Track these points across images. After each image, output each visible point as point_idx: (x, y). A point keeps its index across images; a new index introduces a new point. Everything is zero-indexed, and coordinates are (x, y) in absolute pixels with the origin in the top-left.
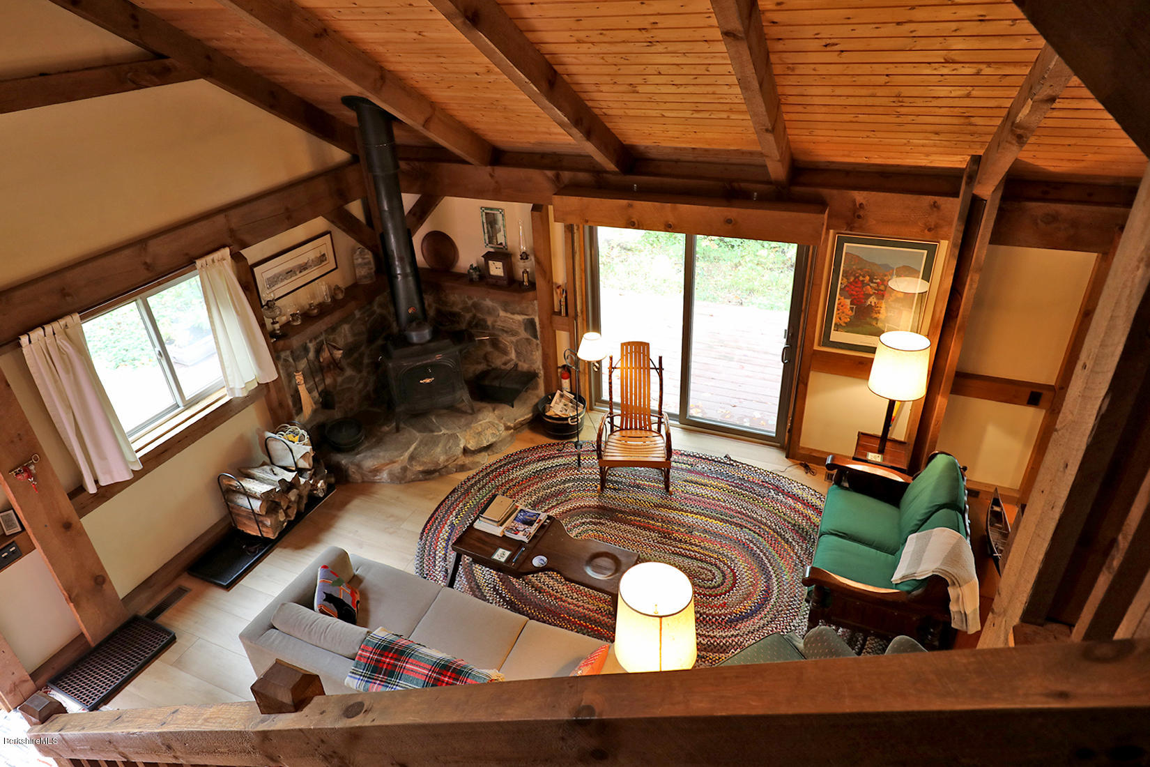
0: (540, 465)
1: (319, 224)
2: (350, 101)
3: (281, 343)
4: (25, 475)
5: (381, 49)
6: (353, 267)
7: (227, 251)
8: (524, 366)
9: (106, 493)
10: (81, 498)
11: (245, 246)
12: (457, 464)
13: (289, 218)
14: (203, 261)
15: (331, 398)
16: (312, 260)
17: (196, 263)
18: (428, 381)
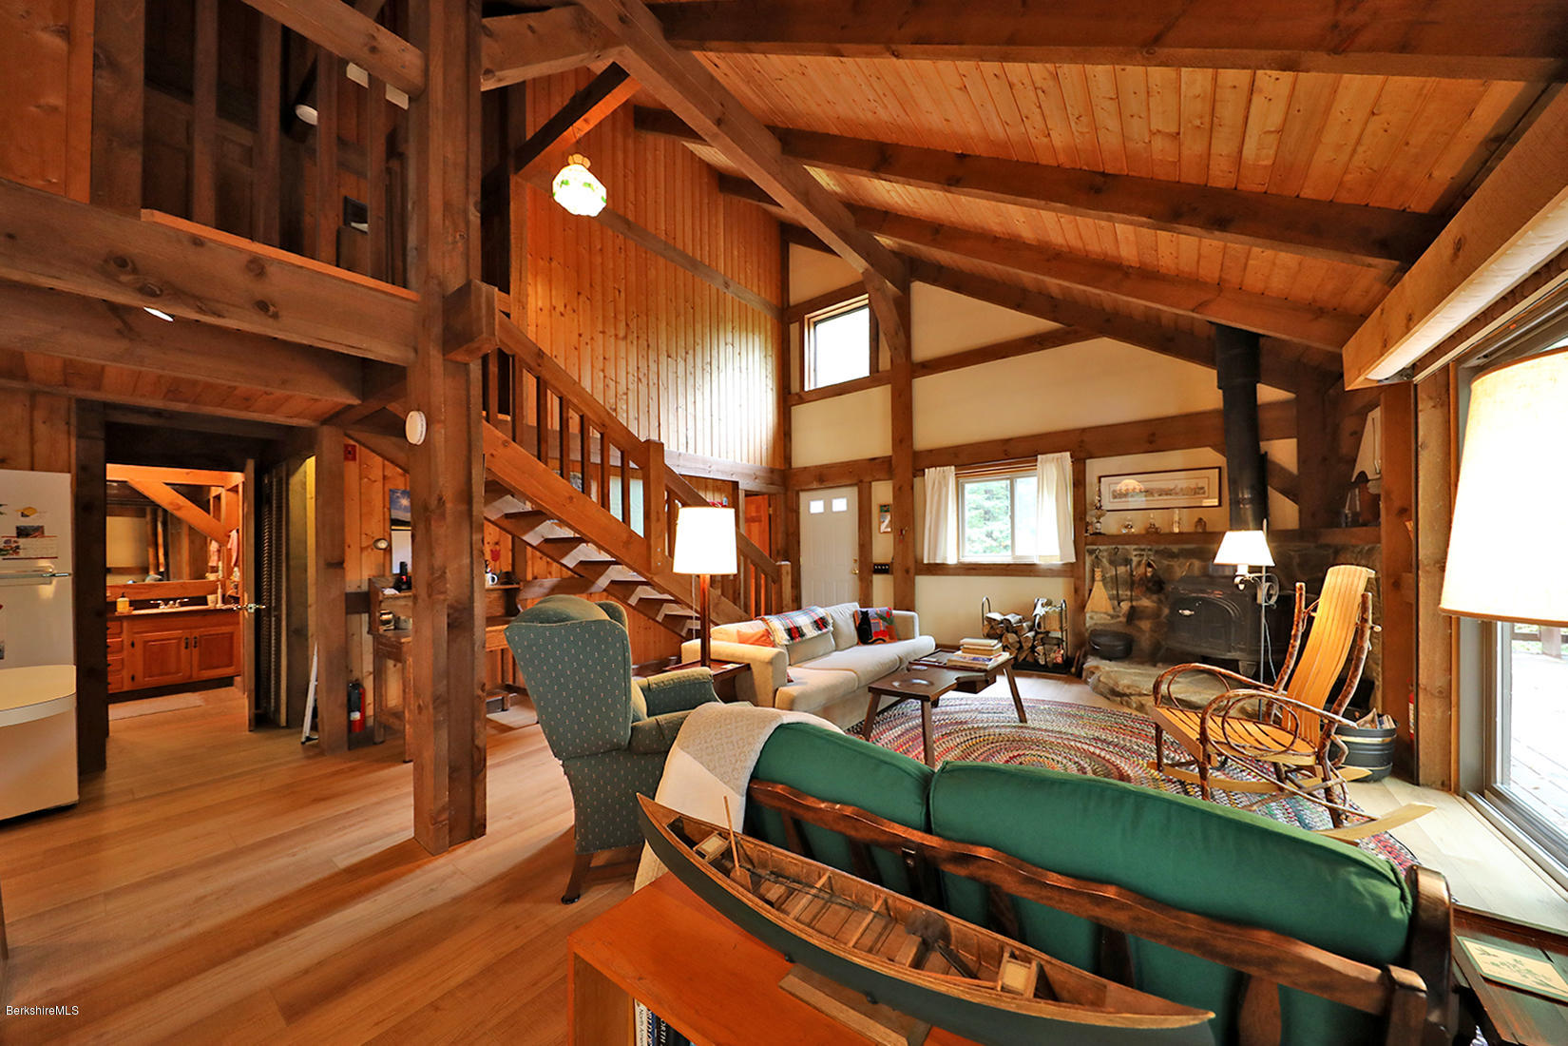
4: (901, 535)
7: (1067, 454)
11: (1091, 456)
14: (1044, 456)
15: (1133, 614)
16: (1182, 489)
17: (1039, 457)
18: (1187, 612)
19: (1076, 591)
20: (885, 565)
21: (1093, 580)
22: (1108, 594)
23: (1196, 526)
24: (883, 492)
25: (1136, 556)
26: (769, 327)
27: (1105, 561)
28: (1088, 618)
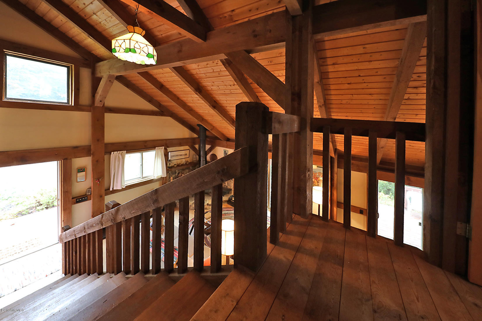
0: (227, 212)
1: (187, 147)
2: (199, 125)
3: (170, 169)
4: (98, 181)
5: (202, 114)
6: (193, 158)
7: (164, 147)
8: (229, 187)
9: (114, 191)
10: (108, 191)
11: (168, 147)
13: (180, 144)
14: (157, 148)
16: (183, 154)
21: (170, 179)
23: (186, 162)
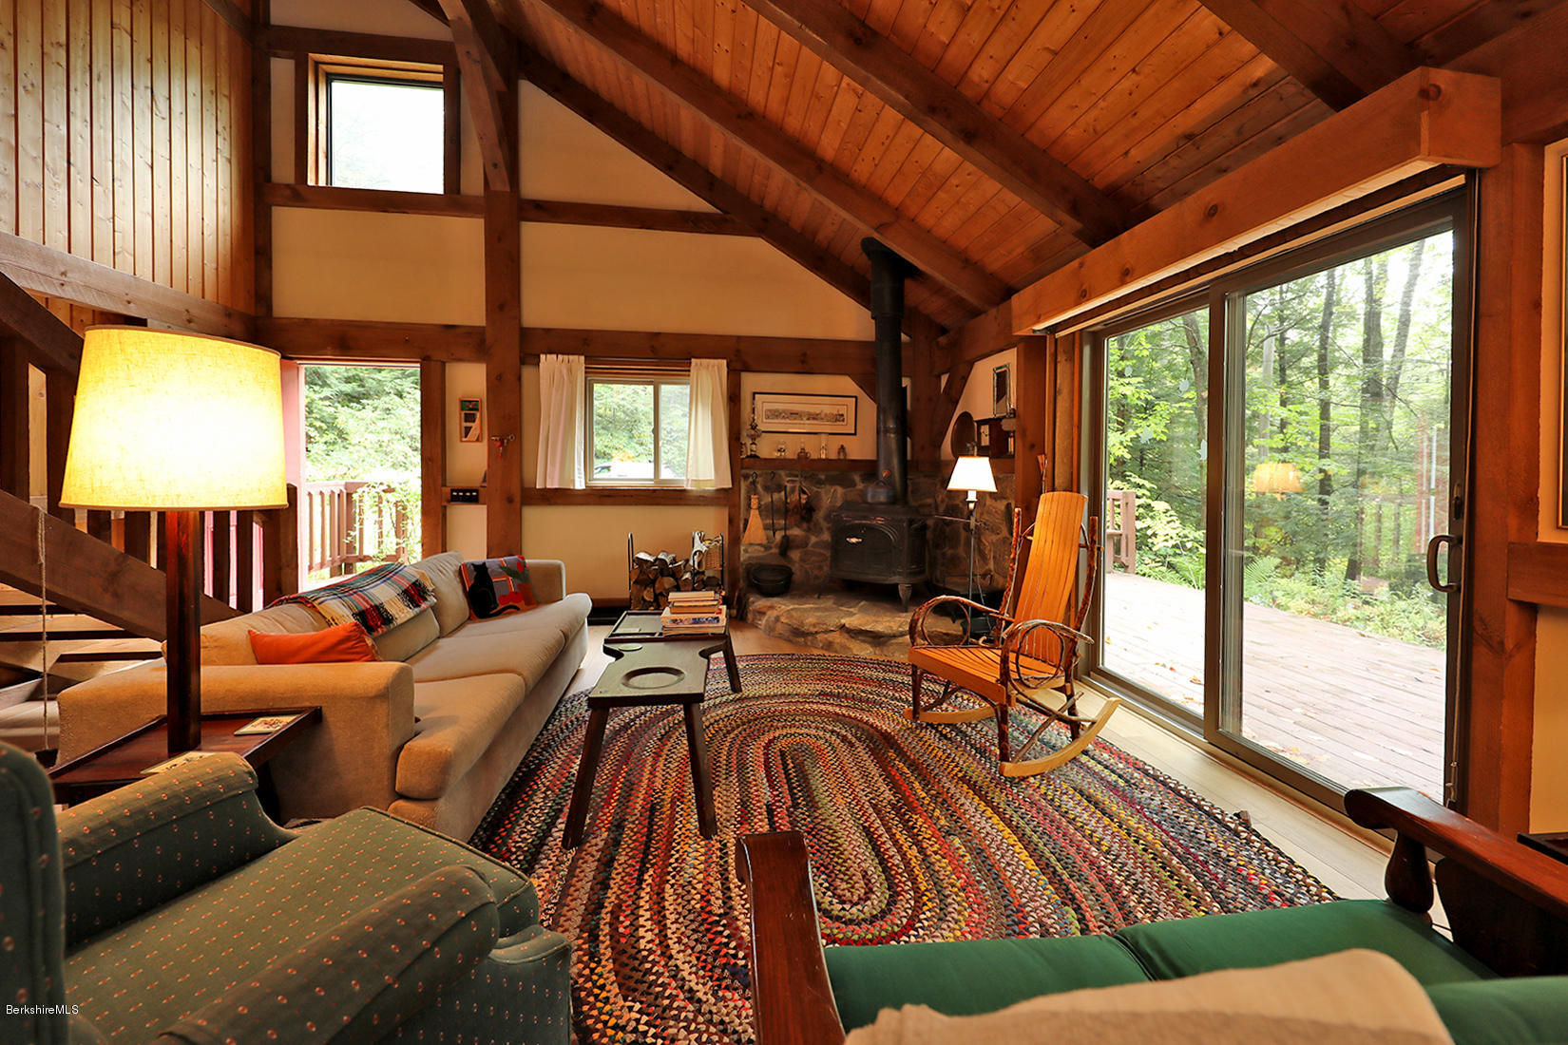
7: (724, 363)
9: (551, 498)
11: (747, 371)
12: (826, 639)
13: (803, 362)
14: (698, 361)
15: (786, 545)
16: (826, 415)
17: (693, 360)
18: (854, 540)
19: (731, 521)
20: (471, 491)
21: (749, 507)
22: (764, 524)
23: (839, 453)
24: (469, 379)
25: (788, 482)
26: (223, 42)
27: (759, 486)
28: (742, 552)
